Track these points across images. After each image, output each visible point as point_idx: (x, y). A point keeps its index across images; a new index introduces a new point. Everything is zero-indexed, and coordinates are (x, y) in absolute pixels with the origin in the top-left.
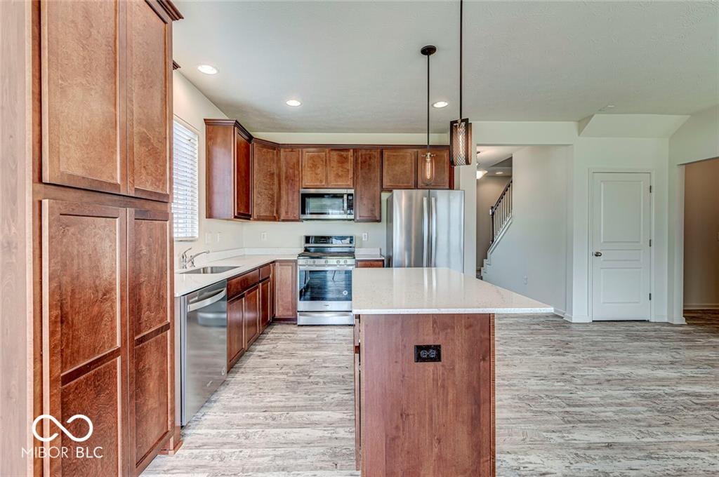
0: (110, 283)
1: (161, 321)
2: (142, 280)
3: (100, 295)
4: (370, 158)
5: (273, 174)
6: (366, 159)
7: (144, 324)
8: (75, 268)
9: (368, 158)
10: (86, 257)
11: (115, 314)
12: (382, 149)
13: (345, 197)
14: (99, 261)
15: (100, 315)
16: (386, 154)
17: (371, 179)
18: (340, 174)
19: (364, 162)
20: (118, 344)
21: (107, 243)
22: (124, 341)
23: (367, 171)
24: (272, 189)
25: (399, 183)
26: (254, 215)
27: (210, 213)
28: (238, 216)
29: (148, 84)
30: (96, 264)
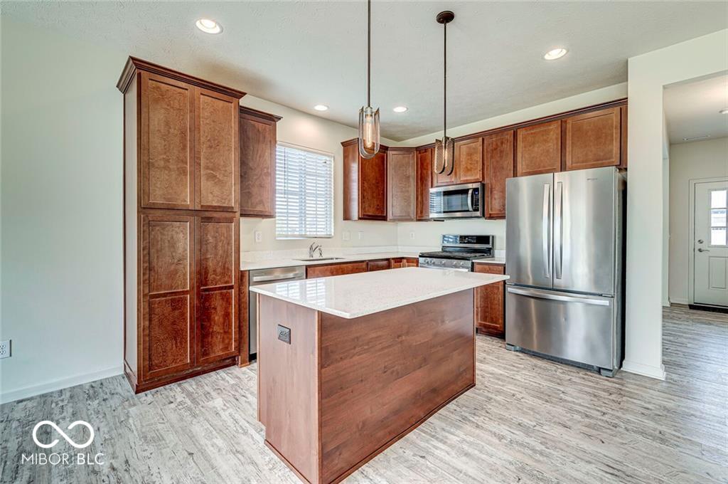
0: (183, 256)
1: (226, 282)
2: (209, 256)
3: (176, 261)
4: (502, 143)
5: (409, 177)
6: (497, 145)
7: (210, 281)
8: (159, 246)
9: (499, 144)
10: (166, 241)
11: (186, 272)
12: (514, 130)
13: (470, 192)
14: (175, 244)
15: (176, 272)
16: (521, 134)
17: (503, 168)
18: (469, 167)
19: (495, 149)
20: (188, 289)
21: (181, 235)
22: (192, 288)
23: (498, 159)
24: (408, 191)
25: (540, 168)
26: (390, 216)
27: (347, 217)
28: (365, 217)
29: (215, 144)
30: (173, 245)
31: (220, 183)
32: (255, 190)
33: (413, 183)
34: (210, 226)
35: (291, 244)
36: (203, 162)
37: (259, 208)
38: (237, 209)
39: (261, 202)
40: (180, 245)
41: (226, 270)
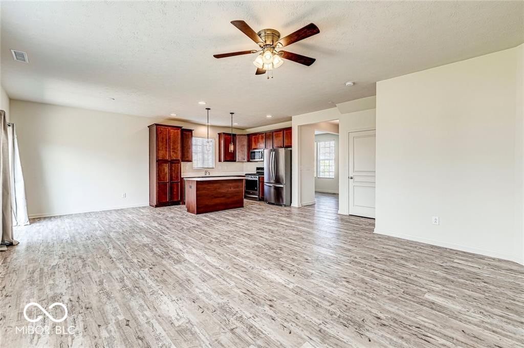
0: (167, 173)
1: (178, 181)
2: (173, 173)
3: (165, 174)
4: (270, 136)
5: (244, 145)
7: (173, 180)
8: (161, 170)
11: (167, 177)
12: (272, 132)
13: (261, 152)
15: (165, 177)
16: (274, 133)
17: (270, 144)
18: (261, 143)
19: (268, 137)
20: (168, 182)
21: (166, 167)
23: (269, 141)
26: (237, 160)
27: (220, 161)
28: (225, 160)
29: (174, 142)
30: (164, 170)
31: (176, 153)
32: (186, 154)
33: (246, 147)
34: (173, 165)
35: (198, 170)
36: (171, 147)
37: (187, 159)
38: (180, 160)
39: (188, 157)
40: (166, 170)
41: (177, 177)
